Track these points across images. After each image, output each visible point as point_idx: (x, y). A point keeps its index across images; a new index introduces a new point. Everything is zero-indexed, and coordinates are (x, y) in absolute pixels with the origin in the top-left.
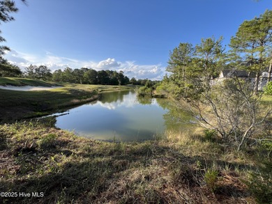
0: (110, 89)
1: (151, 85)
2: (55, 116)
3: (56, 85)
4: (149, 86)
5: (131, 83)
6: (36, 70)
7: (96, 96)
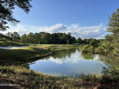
0: (60, 47)
3: (24, 45)
5: (77, 42)
6: (11, 35)
7: (50, 53)
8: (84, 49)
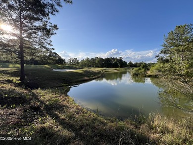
0: (111, 70)
5: (128, 66)
6: (72, 60)
8: (134, 72)
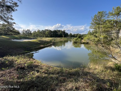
0: (58, 39)
1: (81, 37)
2: (33, 53)
3: (34, 38)
4: (79, 37)
5: (69, 36)
6: (26, 32)
7: (51, 43)
8: (74, 41)
